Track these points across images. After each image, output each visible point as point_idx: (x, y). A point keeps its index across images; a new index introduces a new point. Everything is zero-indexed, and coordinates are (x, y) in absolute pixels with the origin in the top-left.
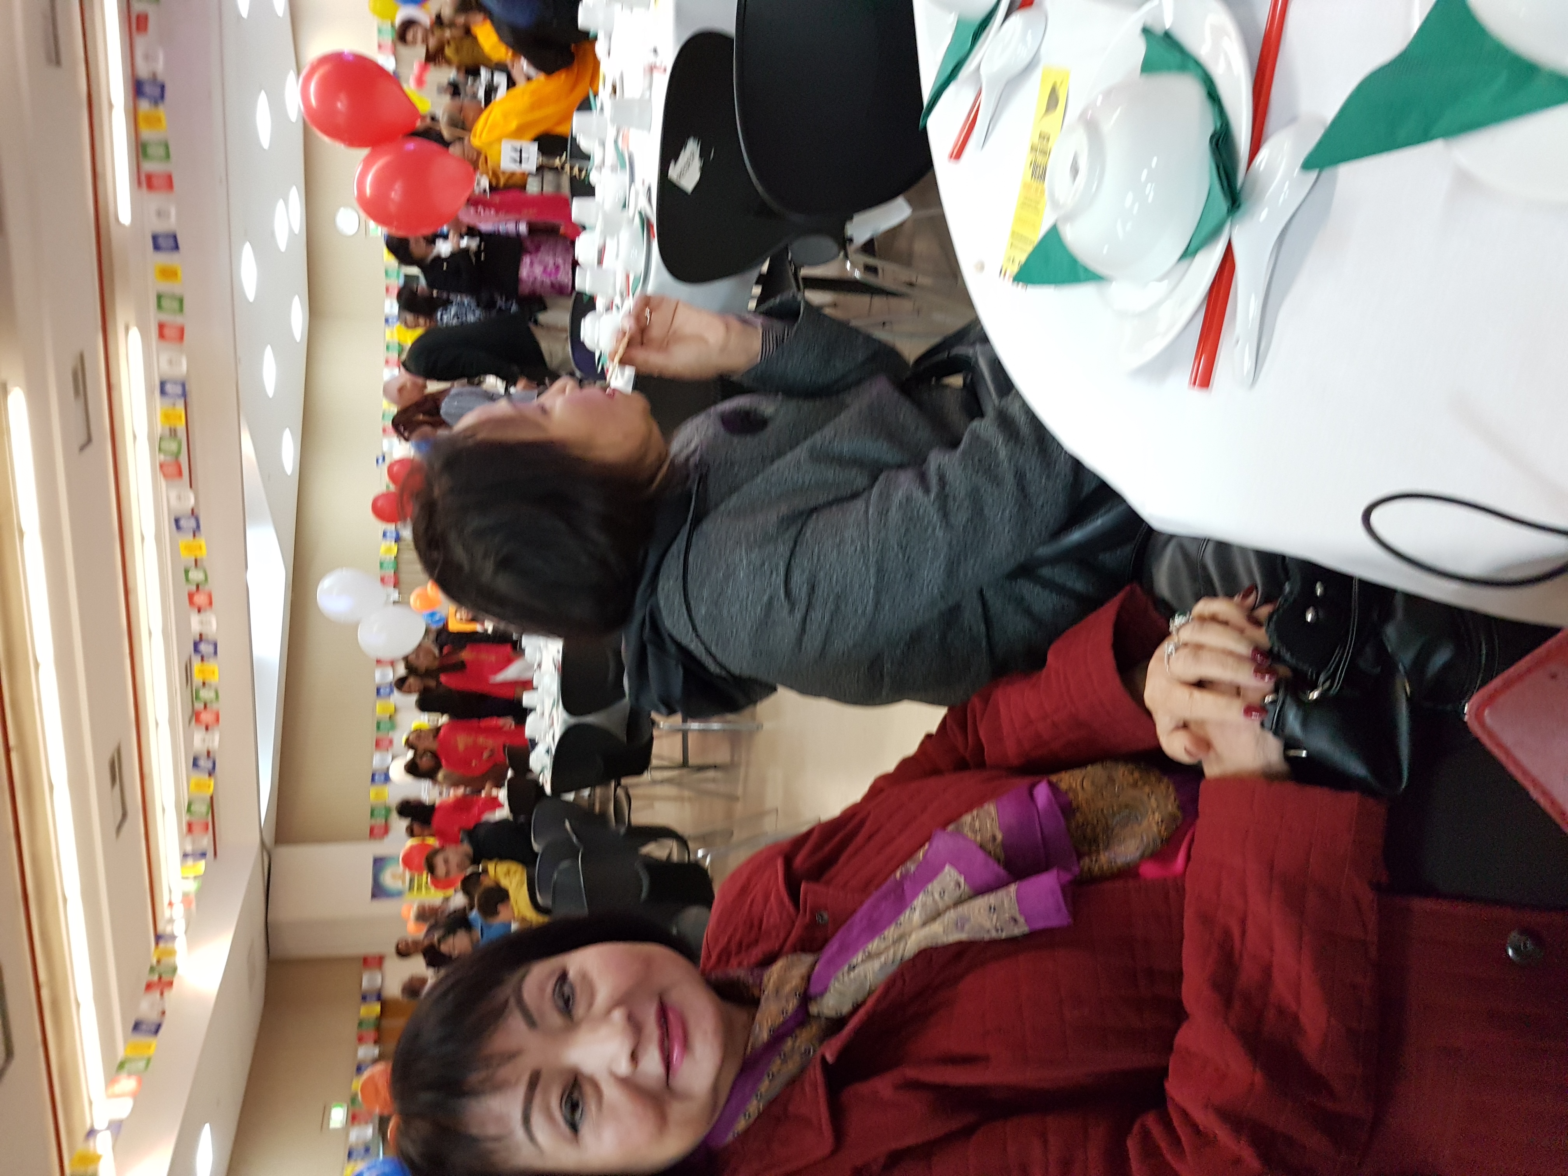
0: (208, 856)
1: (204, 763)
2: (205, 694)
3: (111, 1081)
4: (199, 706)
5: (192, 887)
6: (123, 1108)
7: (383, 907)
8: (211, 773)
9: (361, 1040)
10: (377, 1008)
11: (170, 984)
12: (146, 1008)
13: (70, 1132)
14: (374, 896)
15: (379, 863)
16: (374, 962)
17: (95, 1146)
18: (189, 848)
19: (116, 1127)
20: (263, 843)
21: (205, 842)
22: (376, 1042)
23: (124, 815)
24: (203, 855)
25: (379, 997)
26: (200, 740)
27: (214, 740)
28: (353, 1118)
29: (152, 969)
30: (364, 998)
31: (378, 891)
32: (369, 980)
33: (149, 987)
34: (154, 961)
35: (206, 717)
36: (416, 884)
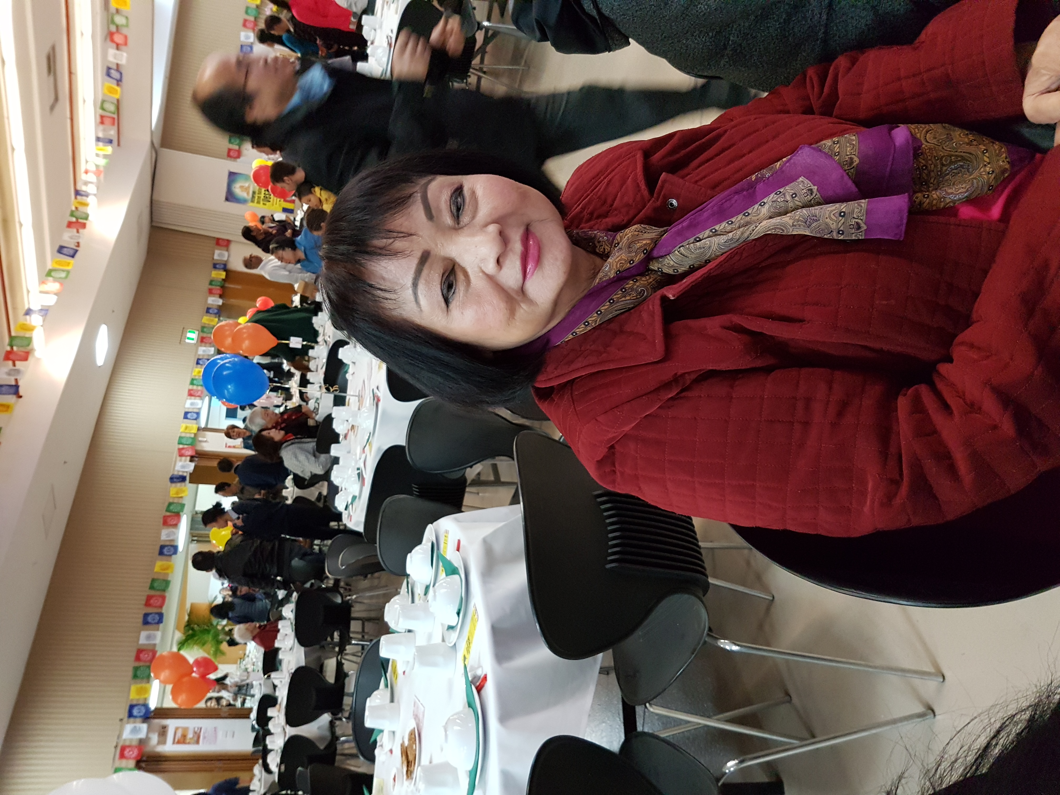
0: (113, 142)
1: (114, 74)
2: (119, 20)
3: (42, 282)
4: (113, 29)
5: (102, 162)
6: (51, 300)
7: (232, 207)
8: (119, 82)
9: (211, 292)
10: (223, 275)
11: (84, 226)
12: (68, 237)
13: (14, 309)
14: (227, 199)
15: (232, 176)
16: (224, 244)
17: (30, 320)
18: (101, 135)
19: (45, 311)
20: (152, 143)
21: (112, 133)
22: (221, 296)
23: (56, 99)
24: (111, 142)
25: (225, 269)
26: (113, 56)
27: (122, 58)
28: (202, 340)
29: (72, 214)
30: (215, 266)
31: (230, 197)
32: (219, 255)
33: (70, 225)
34: (74, 209)
35: (118, 38)
36: (256, 198)
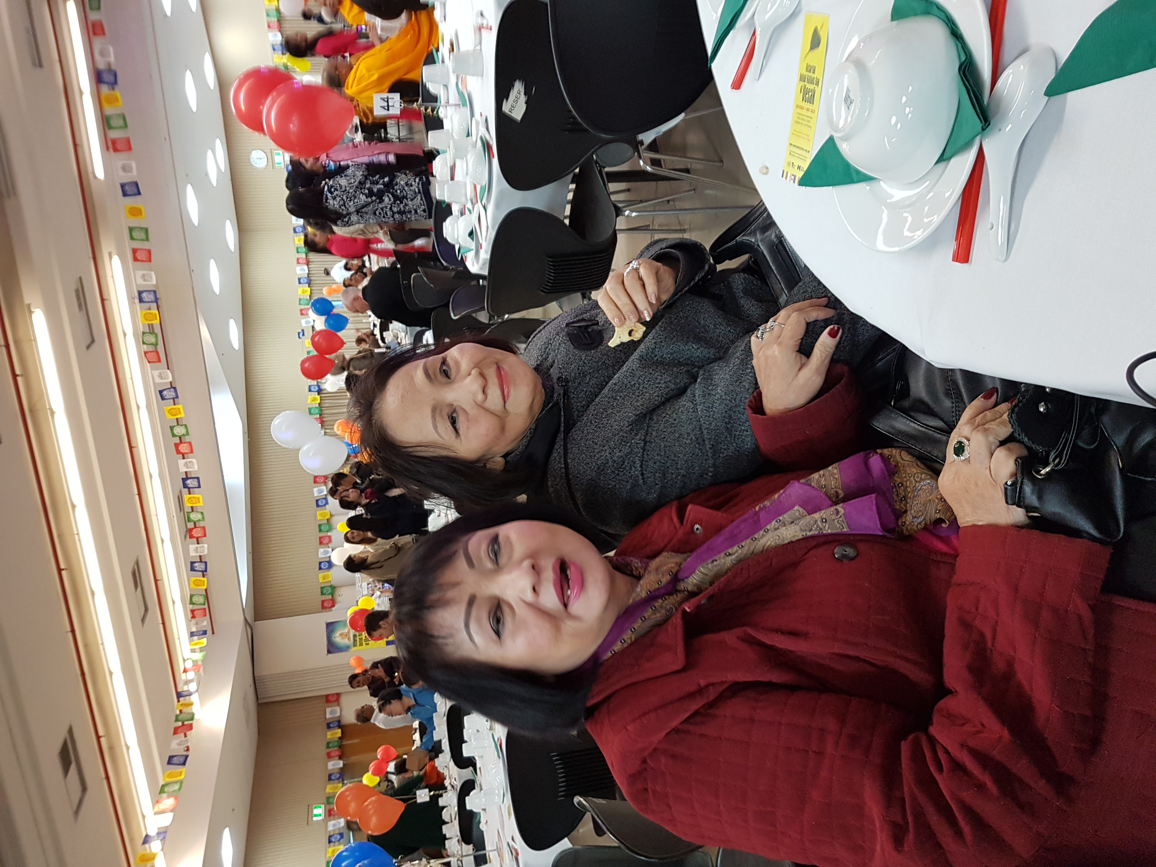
0: (208, 633)
1: (198, 566)
2: (194, 516)
3: (156, 802)
4: (191, 525)
5: (198, 656)
6: (166, 820)
7: (336, 658)
8: (204, 572)
9: (329, 756)
10: (338, 732)
11: (190, 727)
12: (176, 746)
13: (132, 840)
14: (329, 652)
15: (330, 627)
16: (333, 699)
17: (150, 848)
18: (194, 629)
19: (163, 833)
20: (246, 619)
21: (205, 623)
22: (340, 758)
23: (146, 610)
24: (205, 633)
25: (340, 726)
26: (194, 550)
27: (204, 549)
28: (330, 814)
29: (177, 720)
30: (329, 727)
31: (332, 648)
32: (331, 713)
33: (176, 731)
34: (178, 712)
35: (196, 533)
36: (358, 640)
